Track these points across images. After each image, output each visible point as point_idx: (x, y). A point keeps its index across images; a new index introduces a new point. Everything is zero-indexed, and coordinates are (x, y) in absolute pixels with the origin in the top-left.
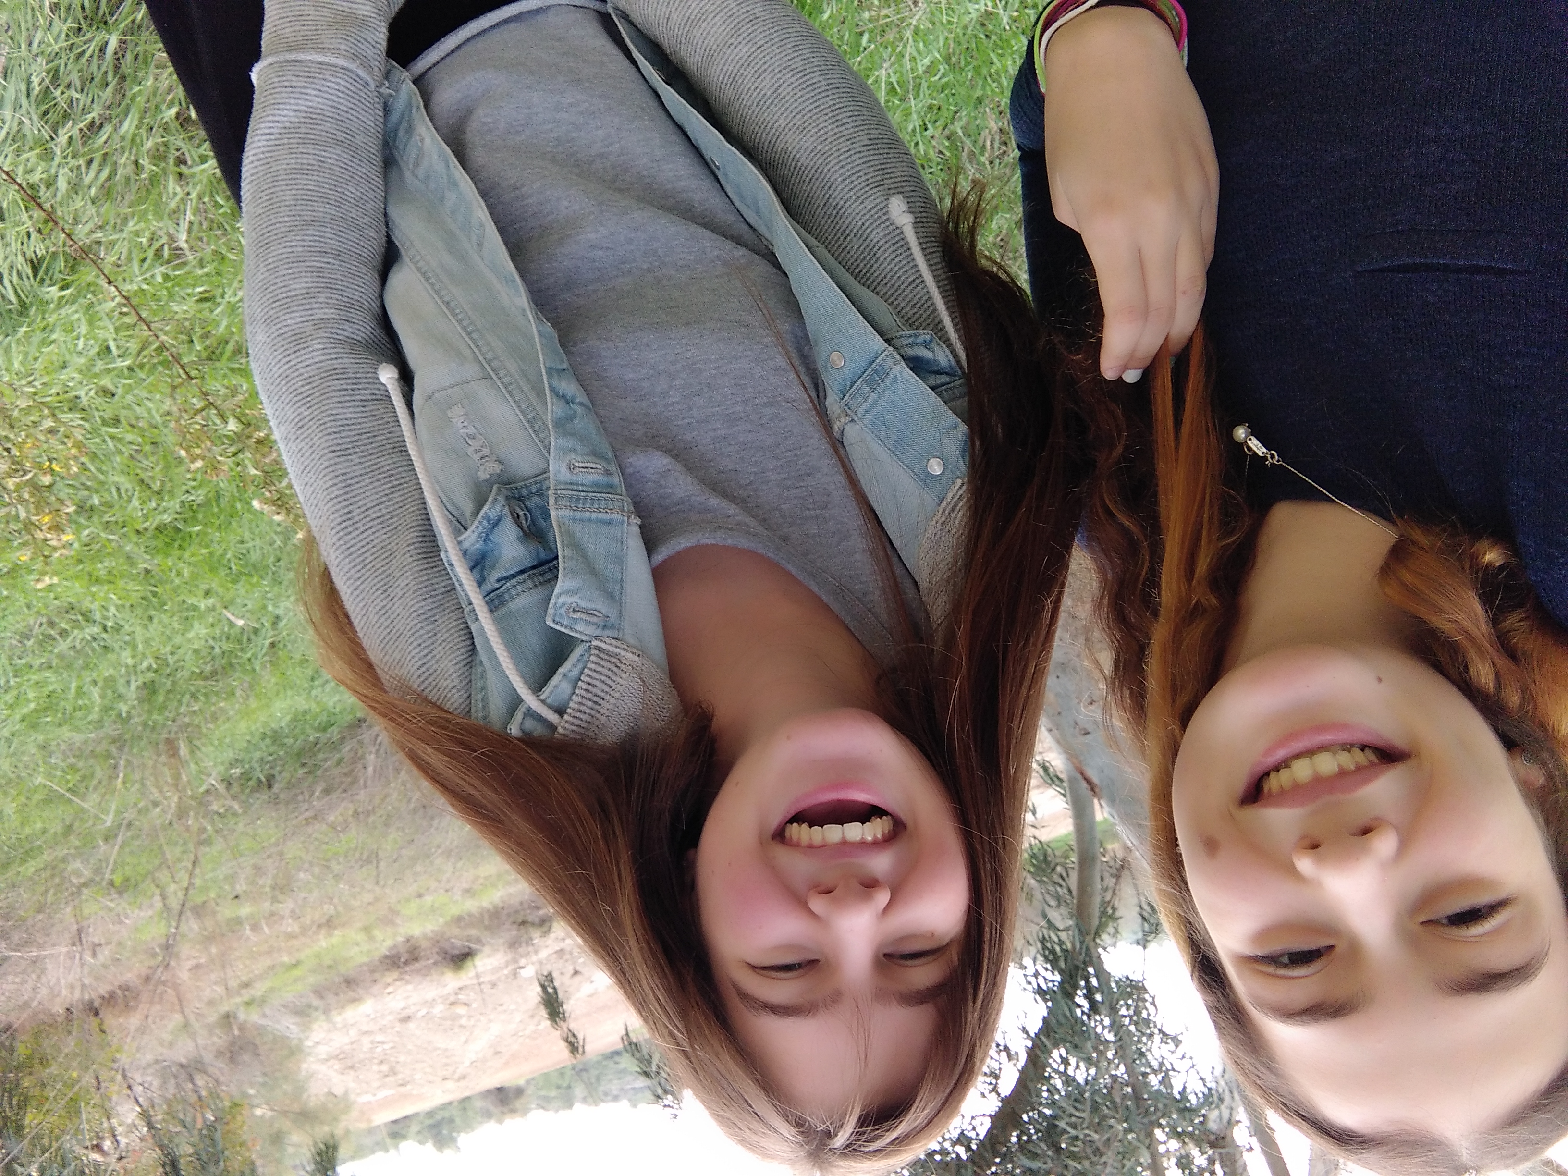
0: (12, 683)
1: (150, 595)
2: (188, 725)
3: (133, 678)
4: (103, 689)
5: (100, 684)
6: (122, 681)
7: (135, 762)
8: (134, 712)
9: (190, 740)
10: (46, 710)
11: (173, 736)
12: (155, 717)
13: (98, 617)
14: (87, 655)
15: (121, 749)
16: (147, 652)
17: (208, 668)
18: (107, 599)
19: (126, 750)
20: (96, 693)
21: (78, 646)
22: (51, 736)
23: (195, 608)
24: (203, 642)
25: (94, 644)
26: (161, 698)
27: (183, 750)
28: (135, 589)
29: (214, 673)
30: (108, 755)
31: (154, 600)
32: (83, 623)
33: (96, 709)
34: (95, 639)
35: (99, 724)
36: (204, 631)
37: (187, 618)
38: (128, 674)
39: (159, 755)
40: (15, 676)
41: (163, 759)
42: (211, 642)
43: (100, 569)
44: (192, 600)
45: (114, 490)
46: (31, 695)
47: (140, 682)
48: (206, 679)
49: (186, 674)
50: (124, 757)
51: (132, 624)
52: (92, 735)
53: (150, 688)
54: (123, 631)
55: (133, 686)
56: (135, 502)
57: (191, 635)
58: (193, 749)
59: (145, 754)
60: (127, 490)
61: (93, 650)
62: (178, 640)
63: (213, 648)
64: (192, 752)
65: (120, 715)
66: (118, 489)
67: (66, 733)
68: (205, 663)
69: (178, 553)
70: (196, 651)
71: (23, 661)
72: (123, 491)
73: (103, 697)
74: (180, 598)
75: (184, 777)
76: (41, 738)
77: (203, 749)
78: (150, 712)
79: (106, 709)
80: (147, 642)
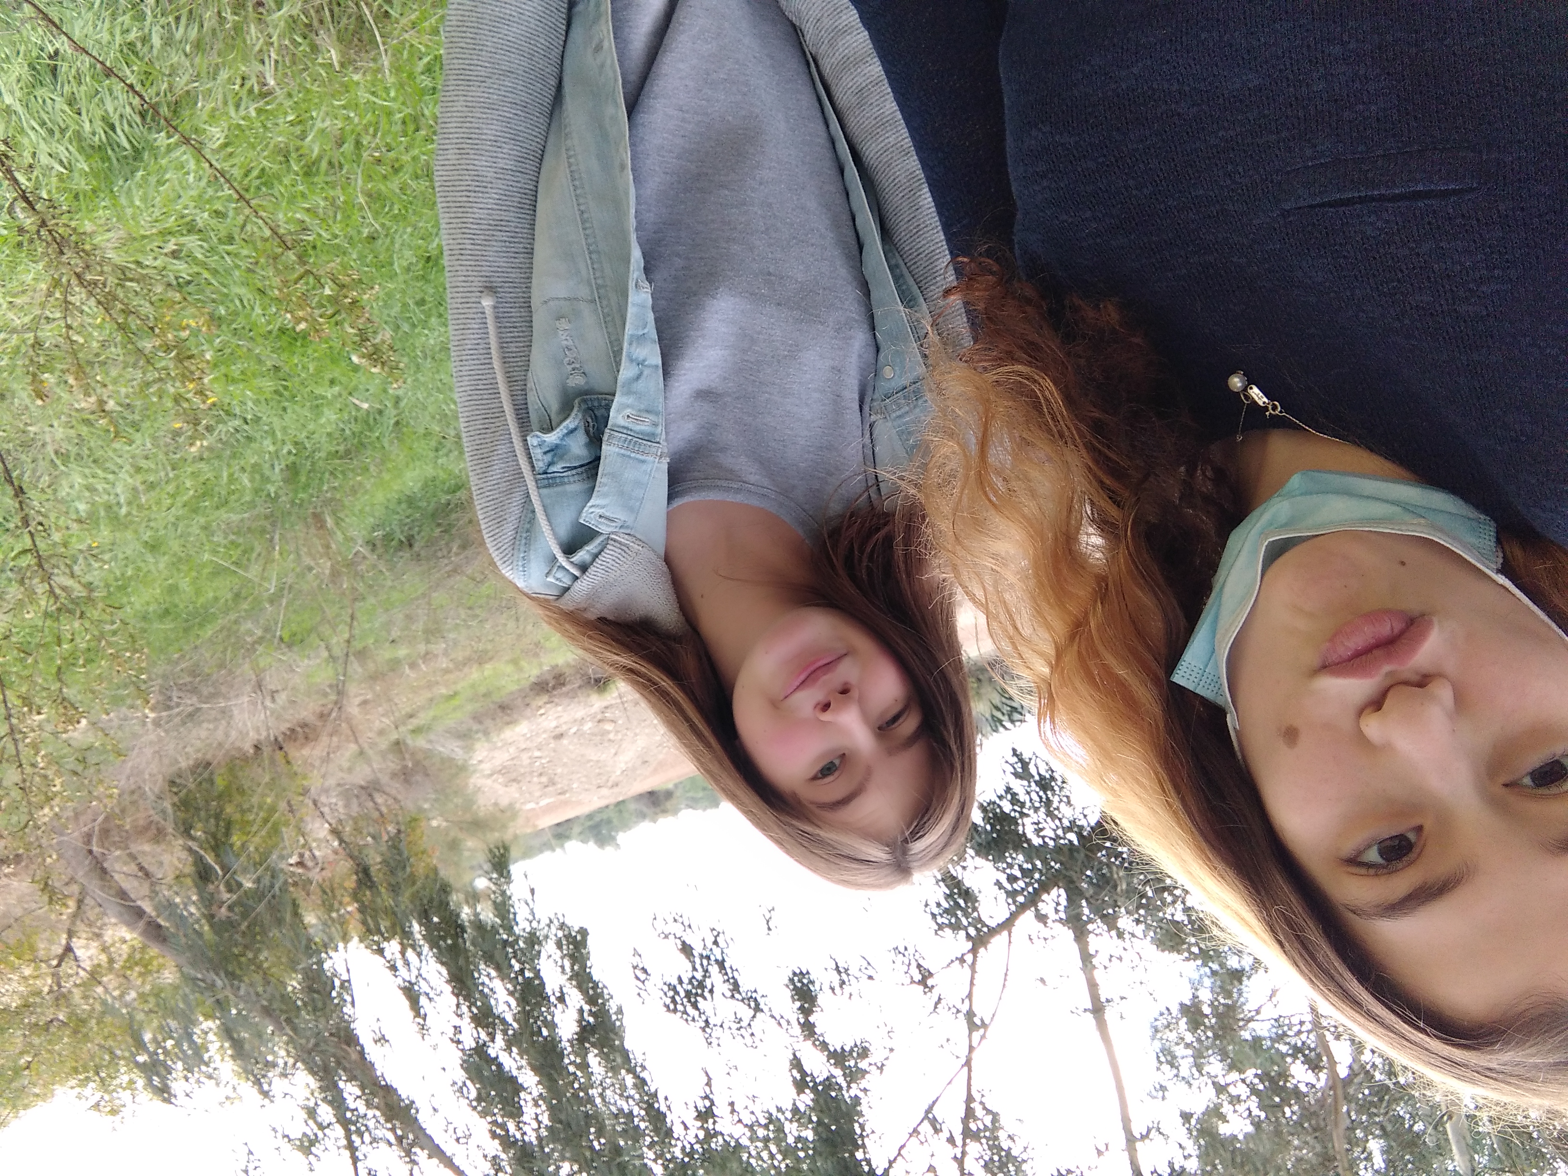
0: (171, 475)
1: (281, 388)
2: (332, 500)
3: (276, 463)
4: (252, 473)
5: (249, 469)
6: (267, 465)
7: (288, 536)
8: (281, 492)
9: (334, 513)
10: (204, 495)
11: (319, 510)
12: (300, 495)
13: (237, 411)
14: (233, 446)
15: (274, 524)
16: (286, 438)
17: (341, 448)
18: (244, 395)
19: (279, 525)
20: (245, 480)
21: (224, 439)
22: (212, 518)
23: (323, 397)
24: (334, 426)
25: (238, 436)
26: (303, 479)
27: (330, 522)
28: (268, 384)
29: (348, 452)
30: (263, 531)
31: (286, 393)
32: (225, 418)
33: (247, 491)
34: (237, 431)
35: (252, 505)
36: (334, 417)
37: (317, 406)
38: (271, 459)
39: (308, 527)
40: (173, 469)
41: (313, 530)
42: (342, 426)
43: (235, 370)
44: (319, 391)
45: (237, 302)
46: (188, 484)
47: (283, 466)
48: (341, 458)
49: (323, 454)
50: (278, 532)
51: (269, 416)
52: (246, 515)
53: (293, 471)
54: (261, 422)
55: (277, 470)
56: (258, 310)
57: (323, 420)
58: (338, 521)
59: (297, 528)
60: (249, 300)
61: (238, 441)
62: (311, 427)
63: (343, 430)
64: (337, 524)
65: (269, 495)
66: (241, 301)
67: (224, 514)
68: (338, 444)
69: (301, 350)
70: (329, 435)
71: (178, 456)
72: (246, 303)
73: (252, 481)
74: (308, 389)
75: (334, 546)
76: (202, 520)
77: (347, 520)
78: (296, 492)
79: (257, 491)
80: (284, 429)
